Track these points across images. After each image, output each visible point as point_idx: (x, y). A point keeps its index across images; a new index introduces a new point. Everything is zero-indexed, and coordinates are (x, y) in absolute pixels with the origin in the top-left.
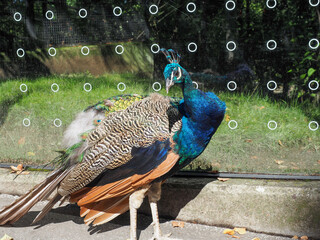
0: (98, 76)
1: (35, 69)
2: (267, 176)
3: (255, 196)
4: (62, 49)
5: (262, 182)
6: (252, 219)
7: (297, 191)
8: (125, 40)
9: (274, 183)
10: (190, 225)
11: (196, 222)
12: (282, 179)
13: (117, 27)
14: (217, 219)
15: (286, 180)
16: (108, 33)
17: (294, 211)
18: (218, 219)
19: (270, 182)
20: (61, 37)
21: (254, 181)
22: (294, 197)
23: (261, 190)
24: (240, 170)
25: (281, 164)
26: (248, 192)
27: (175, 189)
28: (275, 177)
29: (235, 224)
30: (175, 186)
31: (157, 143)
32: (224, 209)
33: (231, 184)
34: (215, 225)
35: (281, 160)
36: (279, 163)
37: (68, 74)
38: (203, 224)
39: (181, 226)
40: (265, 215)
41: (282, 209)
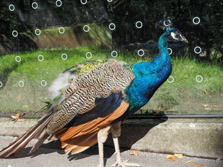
0: (72, 49)
1: (27, 45)
2: (197, 116)
3: (189, 131)
4: (45, 30)
5: (193, 120)
6: (187, 147)
7: (219, 125)
8: (90, 22)
9: (202, 120)
10: (142, 153)
11: (147, 151)
12: (207, 118)
13: (84, 13)
14: (162, 148)
15: (210, 118)
16: (78, 18)
17: (217, 140)
19: (199, 120)
20: (44, 22)
21: (187, 119)
22: (217, 130)
23: (193, 126)
24: (176, 112)
25: (207, 107)
26: (183, 127)
27: (130, 128)
28: (202, 116)
29: (175, 152)
30: (130, 125)
31: (113, 94)
32: (166, 140)
33: (171, 122)
34: (161, 153)
35: (206, 103)
36: (205, 106)
37: (50, 48)
38: (152, 152)
39: (136, 154)
40: (196, 143)
41: (208, 139)
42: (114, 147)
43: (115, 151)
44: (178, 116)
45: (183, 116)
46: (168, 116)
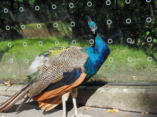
0: (45, 38)
1: (15, 35)
2: (128, 84)
3: (123, 94)
4: (28, 25)
6: (122, 105)
7: (143, 90)
8: (58, 20)
9: (131, 87)
10: (92, 108)
11: (95, 107)
13: (54, 14)
16: (50, 17)
17: (142, 100)
18: (105, 105)
19: (130, 87)
20: (27, 20)
21: (122, 86)
22: (141, 93)
23: (125, 90)
24: (115, 81)
25: (135, 78)
26: (119, 91)
28: (132, 84)
29: (113, 107)
30: (84, 90)
31: (75, 70)
32: (108, 100)
33: (111, 88)
34: (104, 108)
35: (134, 76)
37: (31, 37)
38: (98, 107)
39: (88, 109)
40: (128, 102)
41: (136, 99)
42: (73, 104)
43: (73, 107)
45: (120, 84)
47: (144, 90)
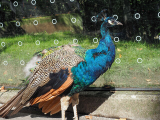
0: (51, 34)
2: (137, 89)
3: (131, 101)
5: (135, 92)
6: (130, 113)
9: (141, 93)
10: (95, 117)
11: (99, 116)
12: (146, 91)
15: (148, 91)
17: (153, 108)
18: (111, 114)
19: (139, 93)
20: (30, 13)
21: (130, 92)
22: (152, 100)
23: (134, 97)
24: (123, 86)
26: (127, 98)
27: (87, 98)
28: (142, 89)
29: (120, 116)
30: (86, 96)
32: (114, 108)
33: (117, 94)
34: (110, 117)
36: (148, 80)
38: (103, 116)
39: (90, 118)
40: (137, 111)
41: (146, 107)
44: (124, 89)
45: (128, 89)
46: (116, 89)
47: (155, 96)
